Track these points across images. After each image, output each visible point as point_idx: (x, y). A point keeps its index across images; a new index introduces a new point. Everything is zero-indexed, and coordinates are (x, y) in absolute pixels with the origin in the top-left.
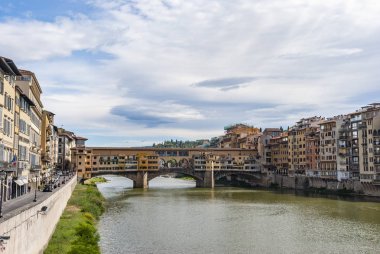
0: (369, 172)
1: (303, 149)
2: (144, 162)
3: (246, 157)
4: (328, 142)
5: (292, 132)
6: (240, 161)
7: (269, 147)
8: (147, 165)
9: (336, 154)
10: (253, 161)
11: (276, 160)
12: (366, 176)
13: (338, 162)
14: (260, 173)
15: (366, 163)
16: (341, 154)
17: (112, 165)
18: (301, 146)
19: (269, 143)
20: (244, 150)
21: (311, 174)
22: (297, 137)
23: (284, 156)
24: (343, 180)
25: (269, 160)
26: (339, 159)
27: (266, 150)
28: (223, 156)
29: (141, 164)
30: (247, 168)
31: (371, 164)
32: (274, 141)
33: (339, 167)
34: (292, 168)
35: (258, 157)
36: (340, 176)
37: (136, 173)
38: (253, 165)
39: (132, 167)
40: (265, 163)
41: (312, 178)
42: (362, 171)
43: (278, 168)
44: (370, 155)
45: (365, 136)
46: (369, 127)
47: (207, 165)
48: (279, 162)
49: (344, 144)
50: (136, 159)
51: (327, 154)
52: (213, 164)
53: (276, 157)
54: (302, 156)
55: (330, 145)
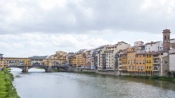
0: (101, 67)
1: (80, 60)
2: (26, 63)
3: (63, 62)
4: (89, 57)
5: (78, 54)
6: (60, 63)
7: (70, 58)
8: (27, 64)
9: (91, 61)
10: (65, 63)
11: (72, 63)
12: (99, 68)
13: (92, 64)
14: (67, 67)
15: (99, 64)
16: (92, 61)
17: (14, 64)
18: (80, 58)
19: (70, 57)
20: (62, 59)
21: (83, 67)
22: (79, 55)
23: (75, 61)
24: (93, 69)
25: (70, 63)
26: (92, 63)
27: (69, 60)
28: (55, 61)
29: (25, 64)
30: (62, 65)
31: (101, 64)
32: (72, 56)
33: (92, 65)
34: (77, 66)
35: (66, 62)
36: (92, 68)
37: (23, 67)
38: (65, 64)
39: (22, 65)
40: (68, 64)
41: (83, 69)
42: (98, 66)
43: (73, 65)
44: (101, 61)
45: (99, 56)
46: (101, 53)
47: (49, 64)
48: (73, 63)
49: (93, 58)
50: (23, 62)
51: (88, 61)
52: (51, 64)
53: (72, 62)
54: (81, 62)
55: (89, 58)
